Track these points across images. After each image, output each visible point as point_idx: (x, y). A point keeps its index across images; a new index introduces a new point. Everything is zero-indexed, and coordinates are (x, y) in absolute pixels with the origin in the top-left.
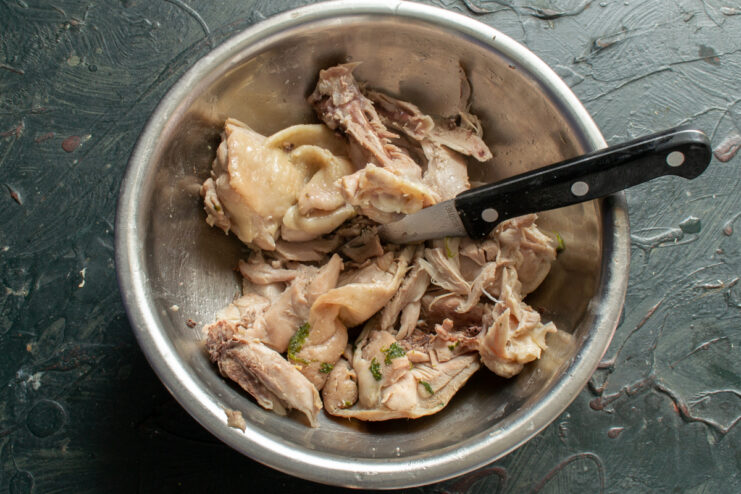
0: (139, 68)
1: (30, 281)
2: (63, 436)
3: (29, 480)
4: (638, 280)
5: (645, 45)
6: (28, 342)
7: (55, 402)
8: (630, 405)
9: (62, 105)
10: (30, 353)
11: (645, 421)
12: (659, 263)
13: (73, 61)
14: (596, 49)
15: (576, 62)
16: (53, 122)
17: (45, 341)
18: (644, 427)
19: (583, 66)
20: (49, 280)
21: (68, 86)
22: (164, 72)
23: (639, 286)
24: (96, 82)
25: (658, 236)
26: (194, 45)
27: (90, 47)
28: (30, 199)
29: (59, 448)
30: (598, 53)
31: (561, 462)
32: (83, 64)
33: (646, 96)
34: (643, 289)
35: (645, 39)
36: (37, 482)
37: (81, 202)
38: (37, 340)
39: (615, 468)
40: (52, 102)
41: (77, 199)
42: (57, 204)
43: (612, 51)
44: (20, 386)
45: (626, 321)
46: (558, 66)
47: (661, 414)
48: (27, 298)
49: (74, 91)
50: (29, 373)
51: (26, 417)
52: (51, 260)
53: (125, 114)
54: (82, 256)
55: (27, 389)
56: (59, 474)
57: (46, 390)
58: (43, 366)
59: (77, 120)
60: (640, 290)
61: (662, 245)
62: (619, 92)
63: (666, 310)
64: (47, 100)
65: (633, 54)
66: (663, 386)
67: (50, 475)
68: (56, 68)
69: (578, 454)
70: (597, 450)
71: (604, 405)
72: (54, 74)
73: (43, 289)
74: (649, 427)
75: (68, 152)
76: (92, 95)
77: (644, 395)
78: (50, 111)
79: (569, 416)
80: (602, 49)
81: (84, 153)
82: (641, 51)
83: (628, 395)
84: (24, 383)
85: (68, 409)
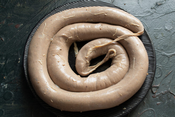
0: (36, 7)
1: (5, 61)
2: (13, 100)
3: (3, 112)
4: (166, 65)
5: (170, 4)
6: (4, 76)
7: (11, 92)
8: (163, 97)
9: (15, 16)
10: (5, 79)
11: (167, 101)
12: (172, 61)
13: (19, 5)
14: (157, 5)
15: (152, 9)
16: (13, 21)
17: (9, 76)
18: (167, 102)
19: (153, 9)
20: (11, 60)
21: (17, 11)
22: (42, 8)
23: (166, 66)
24: (25, 11)
25: (172, 54)
26: (51, 2)
27: (23, 2)
28: (6, 40)
29: (11, 103)
30: (158, 6)
31: (144, 111)
32: (21, 6)
33: (170, 18)
34: (167, 67)
35: (171, 3)
36: (5, 112)
37: (20, 41)
38: (7, 76)
39: (158, 113)
40: (13, 15)
41: (18, 40)
42: (13, 41)
43: (161, 6)
44: (1, 87)
45: (162, 75)
46: (147, 9)
47: (171, 99)
48: (4, 65)
49: (19, 13)
50: (4, 84)
51: (3, 95)
52: (11, 56)
53: (32, 19)
54: (19, 55)
55: (4, 88)
56: (11, 110)
57: (8, 89)
58: (8, 82)
59: (19, 20)
60: (166, 67)
61: (173, 56)
62: (163, 17)
63: (173, 73)
64: (11, 15)
65: (167, 7)
66: (172, 92)
67: (9, 110)
68: (14, 6)
69: (149, 109)
70: (153, 108)
71: (156, 97)
72: (13, 8)
73: (9, 63)
74: (168, 102)
75: (17, 28)
76: (24, 14)
77: (167, 94)
78: (12, 18)
79: (146, 99)
80: (159, 5)
81: (21, 28)
82: (169, 6)
83: (163, 94)
84: (3, 87)
85: (14, 93)
